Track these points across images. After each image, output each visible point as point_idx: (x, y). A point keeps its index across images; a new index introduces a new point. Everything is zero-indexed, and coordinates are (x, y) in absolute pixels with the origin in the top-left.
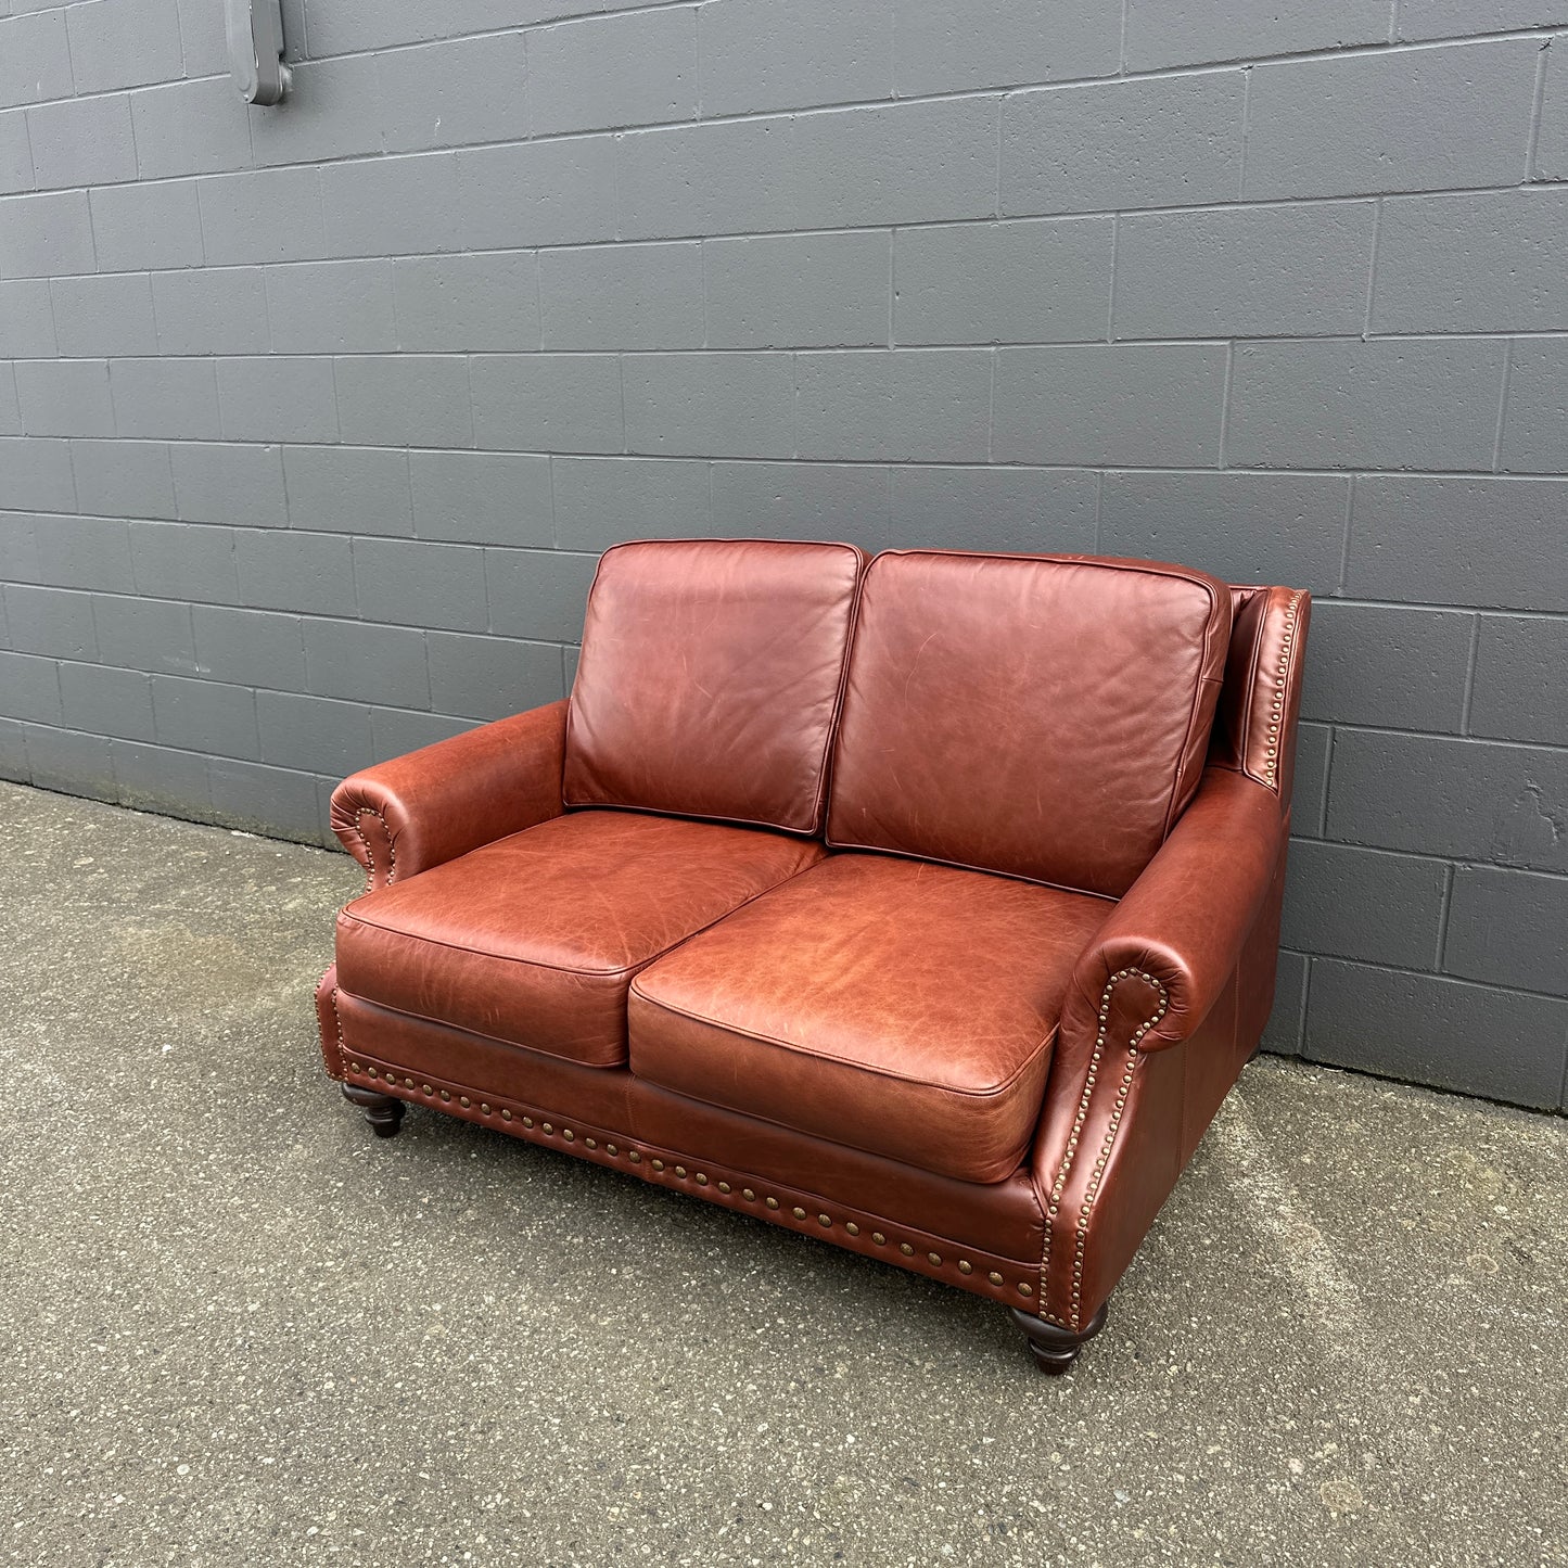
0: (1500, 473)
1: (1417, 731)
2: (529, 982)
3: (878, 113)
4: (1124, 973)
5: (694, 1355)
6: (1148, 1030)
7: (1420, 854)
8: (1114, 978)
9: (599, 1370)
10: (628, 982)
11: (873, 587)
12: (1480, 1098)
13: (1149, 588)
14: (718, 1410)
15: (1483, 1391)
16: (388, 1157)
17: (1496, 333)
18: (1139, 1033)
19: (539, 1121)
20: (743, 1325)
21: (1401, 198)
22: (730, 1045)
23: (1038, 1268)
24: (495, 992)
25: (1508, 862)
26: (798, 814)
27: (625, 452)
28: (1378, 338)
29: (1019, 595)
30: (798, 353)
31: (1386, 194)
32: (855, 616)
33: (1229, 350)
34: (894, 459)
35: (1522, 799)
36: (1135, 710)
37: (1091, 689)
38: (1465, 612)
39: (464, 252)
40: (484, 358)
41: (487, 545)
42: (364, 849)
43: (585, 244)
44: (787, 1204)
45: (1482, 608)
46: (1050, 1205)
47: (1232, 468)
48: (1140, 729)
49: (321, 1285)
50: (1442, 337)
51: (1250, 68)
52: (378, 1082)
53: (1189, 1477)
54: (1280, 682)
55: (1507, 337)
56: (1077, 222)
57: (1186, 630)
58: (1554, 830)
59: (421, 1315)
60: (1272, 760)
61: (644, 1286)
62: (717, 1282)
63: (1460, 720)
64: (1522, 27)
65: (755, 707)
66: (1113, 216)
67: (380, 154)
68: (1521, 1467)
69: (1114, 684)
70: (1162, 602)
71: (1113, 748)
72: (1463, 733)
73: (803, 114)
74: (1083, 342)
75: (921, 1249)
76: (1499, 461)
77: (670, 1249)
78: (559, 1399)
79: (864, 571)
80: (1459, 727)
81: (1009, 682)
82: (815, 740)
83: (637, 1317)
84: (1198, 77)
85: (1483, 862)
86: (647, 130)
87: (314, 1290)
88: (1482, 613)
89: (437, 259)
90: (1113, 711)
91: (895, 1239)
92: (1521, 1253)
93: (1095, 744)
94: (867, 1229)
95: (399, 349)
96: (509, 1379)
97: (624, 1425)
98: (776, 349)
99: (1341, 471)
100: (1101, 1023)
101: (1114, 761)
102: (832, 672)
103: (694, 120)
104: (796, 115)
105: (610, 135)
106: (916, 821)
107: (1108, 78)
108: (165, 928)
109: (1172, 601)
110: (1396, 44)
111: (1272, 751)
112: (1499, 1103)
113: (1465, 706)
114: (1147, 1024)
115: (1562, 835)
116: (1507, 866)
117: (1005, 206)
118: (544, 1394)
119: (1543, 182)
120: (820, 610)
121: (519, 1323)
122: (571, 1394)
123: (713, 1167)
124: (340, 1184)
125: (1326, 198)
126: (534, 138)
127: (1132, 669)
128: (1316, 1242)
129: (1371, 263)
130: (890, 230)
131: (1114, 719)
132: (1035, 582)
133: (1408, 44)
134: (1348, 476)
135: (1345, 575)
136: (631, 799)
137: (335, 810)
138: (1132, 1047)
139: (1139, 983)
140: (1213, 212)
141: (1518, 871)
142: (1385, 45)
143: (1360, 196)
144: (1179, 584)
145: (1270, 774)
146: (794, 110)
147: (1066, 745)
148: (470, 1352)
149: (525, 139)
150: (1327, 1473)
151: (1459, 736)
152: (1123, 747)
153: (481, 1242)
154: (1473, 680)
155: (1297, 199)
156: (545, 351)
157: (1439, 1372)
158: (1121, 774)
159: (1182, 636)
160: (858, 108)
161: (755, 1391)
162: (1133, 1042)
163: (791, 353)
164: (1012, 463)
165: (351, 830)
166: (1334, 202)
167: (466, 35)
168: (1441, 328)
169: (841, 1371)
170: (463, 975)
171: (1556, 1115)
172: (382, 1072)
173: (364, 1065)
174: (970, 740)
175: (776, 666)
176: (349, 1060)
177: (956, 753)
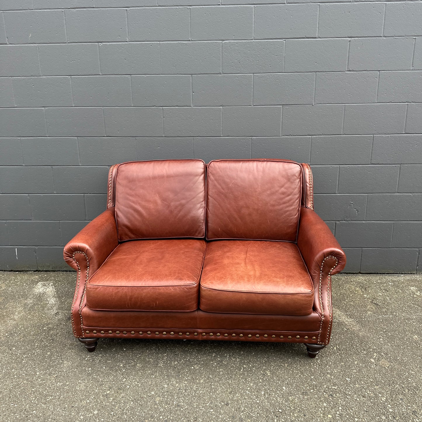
0: (343, 135)
1: (327, 194)
2: (169, 292)
3: (186, 44)
4: (328, 257)
5: (231, 381)
6: (333, 270)
7: (329, 221)
8: (325, 259)
9: (211, 394)
10: (199, 285)
11: (209, 170)
12: (343, 273)
13: (287, 166)
14: (249, 393)
15: (391, 334)
17: (341, 104)
18: (331, 271)
19: (161, 332)
20: (237, 370)
21: (320, 73)
22: (238, 296)
23: (319, 332)
24: (157, 297)
25: (347, 220)
26: (199, 233)
27: (106, 136)
28: (316, 105)
29: (254, 170)
30: (164, 108)
31: (317, 72)
33: (282, 108)
34: (194, 136)
35: (350, 206)
36: (289, 195)
37: (277, 191)
38: (337, 166)
39: (42, 76)
40: (51, 109)
41: (53, 166)
42: (76, 265)
43: (89, 75)
44: (246, 335)
45: (340, 165)
46: (322, 316)
47: (283, 136)
48: (291, 200)
49: (111, 399)
50: (330, 105)
51: (285, 40)
52: (98, 334)
53: (356, 370)
54: (311, 185)
55: (344, 104)
56: (243, 76)
57: (297, 175)
58: (357, 212)
59: (150, 397)
60: (312, 204)
61: (204, 369)
62: (221, 361)
63: (336, 190)
64: (345, 36)
65: (183, 205)
66: (252, 74)
67: (6, 44)
68: (408, 346)
69: (283, 189)
70: (291, 169)
71: (285, 205)
72: (337, 193)
73: (162, 42)
74: (245, 106)
75: (286, 336)
76: (343, 132)
77: (202, 357)
78: (208, 405)
80: (336, 192)
81: (256, 191)
82: (201, 212)
83: (209, 377)
84: (273, 41)
85: (342, 221)
86: (110, 43)
87: (111, 401)
88: (340, 166)
89: (31, 78)
90: (282, 196)
91: (278, 336)
92: (375, 304)
93: (281, 205)
94: (270, 335)
95: (16, 106)
96: (190, 404)
97: (230, 405)
98: (156, 106)
99: (308, 136)
100: (321, 270)
101: (286, 208)
102: (202, 194)
103: (127, 42)
104: (160, 42)
105: (97, 44)
106: (235, 230)
107: (250, 40)
109: (293, 168)
110: (318, 38)
111: (311, 202)
112: (347, 273)
113: (337, 187)
114: (332, 268)
115: (358, 213)
116: (347, 221)
117: (223, 71)
118: (202, 405)
119: (350, 71)
120: (197, 178)
121: (179, 389)
122: (210, 402)
123: (223, 331)
124: (90, 369)
125: (304, 72)
126: (69, 43)
127: (286, 185)
128: (338, 312)
129: (314, 87)
130: (190, 75)
131: (284, 198)
132: (257, 166)
133: (321, 38)
134: (310, 137)
135: (310, 160)
136: (145, 236)
137: (66, 254)
138: (329, 274)
139: (332, 259)
140: (277, 74)
141: (350, 222)
142: (316, 38)
143: (311, 72)
144: (293, 164)
145: (312, 207)
146: (159, 41)
147: (273, 206)
148: (173, 401)
149: (66, 43)
150: (379, 360)
151: (336, 193)
152: (287, 204)
153: (149, 372)
154: (339, 181)
155: (297, 72)
156: (74, 107)
157: (381, 332)
158: (288, 211)
159: (296, 176)
160: (180, 42)
161: (253, 385)
162: (329, 273)
163: (161, 108)
164: (228, 136)
165: (71, 259)
166: (305, 73)
167: (41, 9)
168: (330, 102)
169: (269, 374)
170: (144, 294)
171: (360, 273)
172: (99, 331)
173: (91, 331)
174: (248, 207)
175: (187, 194)
176: (85, 330)
177: (245, 211)
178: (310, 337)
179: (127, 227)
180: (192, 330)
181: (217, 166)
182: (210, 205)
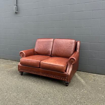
1: (86, 50)
2: (34, 62)
4: (71, 60)
5: (44, 86)
10: (40, 62)
11: (54, 41)
12: (91, 73)
13: (71, 40)
16: (22, 76)
19: (33, 72)
21: (85, 19)
24: (31, 63)
26: (49, 54)
30: (49, 28)
32: (53, 42)
33: (75, 28)
38: (89, 43)
42: (21, 56)
44: (50, 76)
46: (67, 74)
50: (87, 27)
51: (76, 12)
53: (76, 91)
62: (45, 82)
64: (91, 10)
65: (47, 48)
66: (68, 20)
69: (69, 46)
75: (59, 78)
76: (91, 34)
79: (54, 40)
81: (63, 46)
82: (51, 50)
91: (57, 77)
92: (94, 80)
94: (55, 77)
100: (70, 63)
102: (52, 46)
105: (38, 15)
106: (57, 54)
108: (5, 65)
109: (73, 41)
116: (92, 58)
119: (92, 19)
130: (55, 21)
132: (64, 40)
133: (85, 11)
137: (20, 53)
138: (72, 64)
143: (82, 19)
145: (78, 51)
147: (67, 49)
150: (84, 91)
151: (89, 50)
152: (70, 49)
153: (29, 80)
156: (33, 28)
158: (70, 51)
159: (73, 43)
160: (53, 14)
170: (29, 62)
171: (96, 73)
172: (22, 70)
173: (21, 70)
174: (60, 49)
175: (48, 45)
176: (20, 69)
177: (60, 50)
178: (65, 79)
179: (36, 52)
180: (39, 73)
181: (56, 40)
182: (53, 48)
